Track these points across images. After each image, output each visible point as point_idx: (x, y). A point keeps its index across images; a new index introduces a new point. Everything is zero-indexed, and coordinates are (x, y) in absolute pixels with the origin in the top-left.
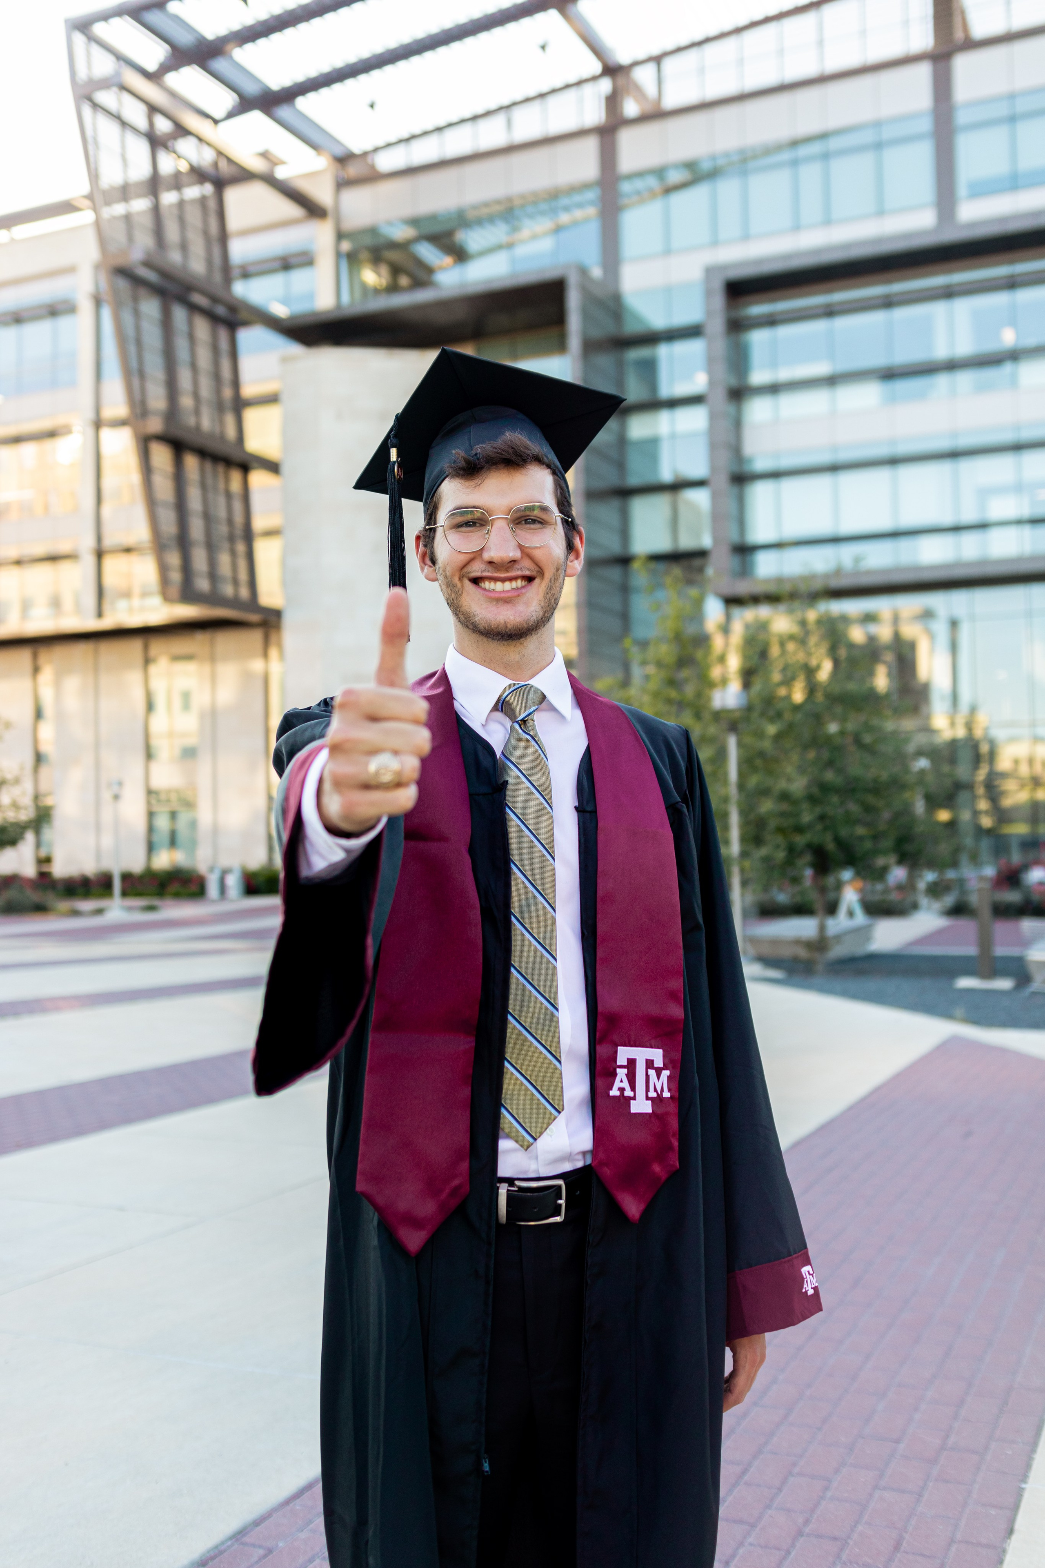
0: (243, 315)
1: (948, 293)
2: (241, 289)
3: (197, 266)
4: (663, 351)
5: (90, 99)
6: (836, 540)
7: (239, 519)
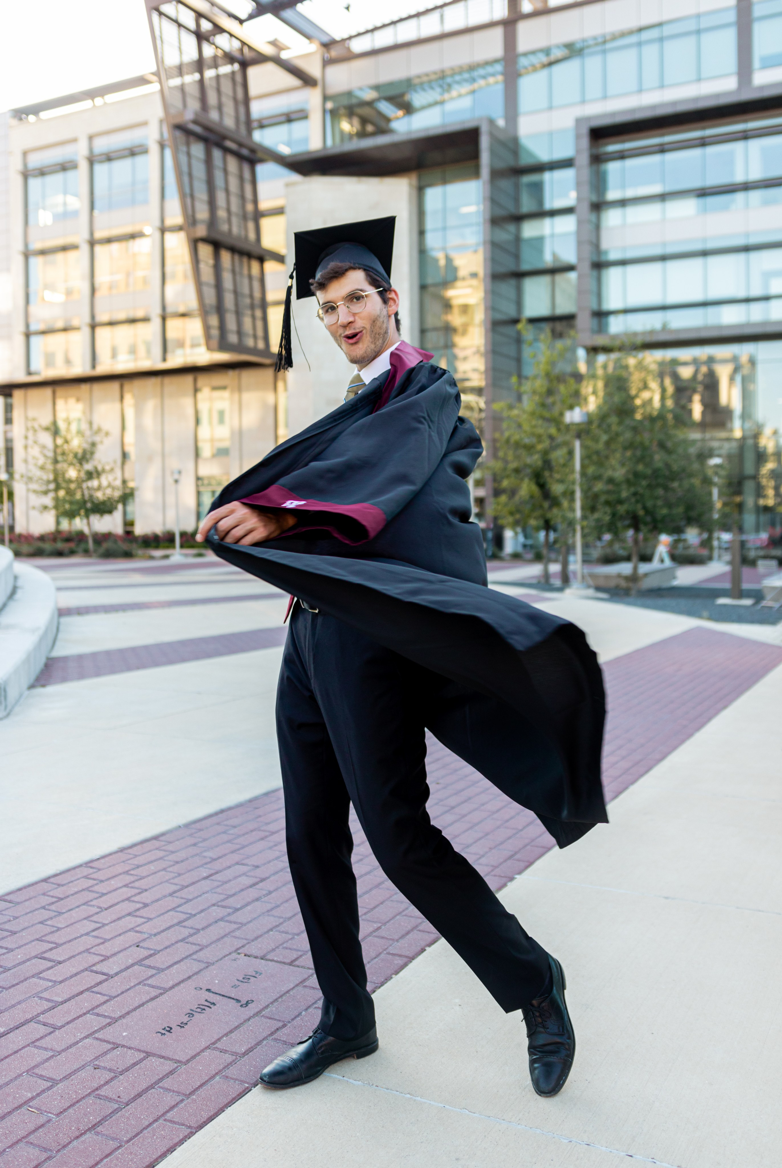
0: (260, 155)
1: (745, 136)
2: (258, 136)
3: (229, 122)
4: (547, 177)
5: (157, 10)
6: (664, 308)
7: (257, 294)
